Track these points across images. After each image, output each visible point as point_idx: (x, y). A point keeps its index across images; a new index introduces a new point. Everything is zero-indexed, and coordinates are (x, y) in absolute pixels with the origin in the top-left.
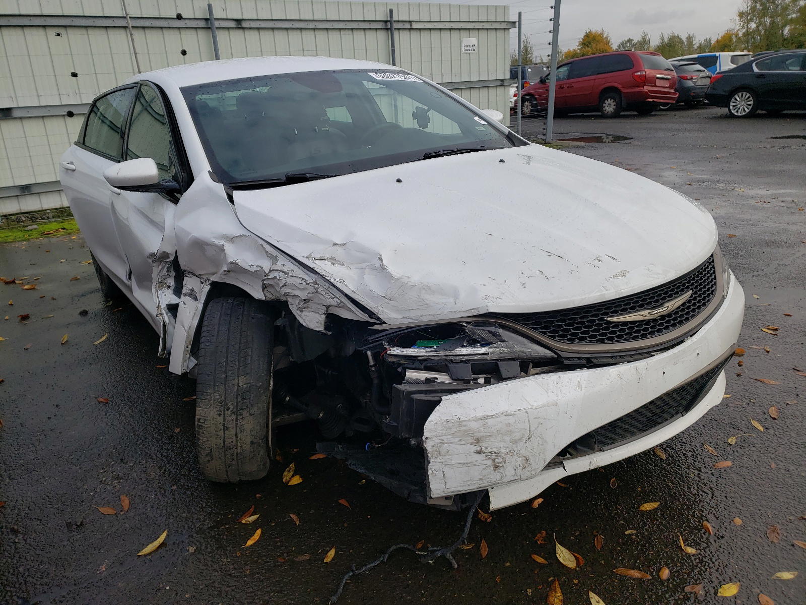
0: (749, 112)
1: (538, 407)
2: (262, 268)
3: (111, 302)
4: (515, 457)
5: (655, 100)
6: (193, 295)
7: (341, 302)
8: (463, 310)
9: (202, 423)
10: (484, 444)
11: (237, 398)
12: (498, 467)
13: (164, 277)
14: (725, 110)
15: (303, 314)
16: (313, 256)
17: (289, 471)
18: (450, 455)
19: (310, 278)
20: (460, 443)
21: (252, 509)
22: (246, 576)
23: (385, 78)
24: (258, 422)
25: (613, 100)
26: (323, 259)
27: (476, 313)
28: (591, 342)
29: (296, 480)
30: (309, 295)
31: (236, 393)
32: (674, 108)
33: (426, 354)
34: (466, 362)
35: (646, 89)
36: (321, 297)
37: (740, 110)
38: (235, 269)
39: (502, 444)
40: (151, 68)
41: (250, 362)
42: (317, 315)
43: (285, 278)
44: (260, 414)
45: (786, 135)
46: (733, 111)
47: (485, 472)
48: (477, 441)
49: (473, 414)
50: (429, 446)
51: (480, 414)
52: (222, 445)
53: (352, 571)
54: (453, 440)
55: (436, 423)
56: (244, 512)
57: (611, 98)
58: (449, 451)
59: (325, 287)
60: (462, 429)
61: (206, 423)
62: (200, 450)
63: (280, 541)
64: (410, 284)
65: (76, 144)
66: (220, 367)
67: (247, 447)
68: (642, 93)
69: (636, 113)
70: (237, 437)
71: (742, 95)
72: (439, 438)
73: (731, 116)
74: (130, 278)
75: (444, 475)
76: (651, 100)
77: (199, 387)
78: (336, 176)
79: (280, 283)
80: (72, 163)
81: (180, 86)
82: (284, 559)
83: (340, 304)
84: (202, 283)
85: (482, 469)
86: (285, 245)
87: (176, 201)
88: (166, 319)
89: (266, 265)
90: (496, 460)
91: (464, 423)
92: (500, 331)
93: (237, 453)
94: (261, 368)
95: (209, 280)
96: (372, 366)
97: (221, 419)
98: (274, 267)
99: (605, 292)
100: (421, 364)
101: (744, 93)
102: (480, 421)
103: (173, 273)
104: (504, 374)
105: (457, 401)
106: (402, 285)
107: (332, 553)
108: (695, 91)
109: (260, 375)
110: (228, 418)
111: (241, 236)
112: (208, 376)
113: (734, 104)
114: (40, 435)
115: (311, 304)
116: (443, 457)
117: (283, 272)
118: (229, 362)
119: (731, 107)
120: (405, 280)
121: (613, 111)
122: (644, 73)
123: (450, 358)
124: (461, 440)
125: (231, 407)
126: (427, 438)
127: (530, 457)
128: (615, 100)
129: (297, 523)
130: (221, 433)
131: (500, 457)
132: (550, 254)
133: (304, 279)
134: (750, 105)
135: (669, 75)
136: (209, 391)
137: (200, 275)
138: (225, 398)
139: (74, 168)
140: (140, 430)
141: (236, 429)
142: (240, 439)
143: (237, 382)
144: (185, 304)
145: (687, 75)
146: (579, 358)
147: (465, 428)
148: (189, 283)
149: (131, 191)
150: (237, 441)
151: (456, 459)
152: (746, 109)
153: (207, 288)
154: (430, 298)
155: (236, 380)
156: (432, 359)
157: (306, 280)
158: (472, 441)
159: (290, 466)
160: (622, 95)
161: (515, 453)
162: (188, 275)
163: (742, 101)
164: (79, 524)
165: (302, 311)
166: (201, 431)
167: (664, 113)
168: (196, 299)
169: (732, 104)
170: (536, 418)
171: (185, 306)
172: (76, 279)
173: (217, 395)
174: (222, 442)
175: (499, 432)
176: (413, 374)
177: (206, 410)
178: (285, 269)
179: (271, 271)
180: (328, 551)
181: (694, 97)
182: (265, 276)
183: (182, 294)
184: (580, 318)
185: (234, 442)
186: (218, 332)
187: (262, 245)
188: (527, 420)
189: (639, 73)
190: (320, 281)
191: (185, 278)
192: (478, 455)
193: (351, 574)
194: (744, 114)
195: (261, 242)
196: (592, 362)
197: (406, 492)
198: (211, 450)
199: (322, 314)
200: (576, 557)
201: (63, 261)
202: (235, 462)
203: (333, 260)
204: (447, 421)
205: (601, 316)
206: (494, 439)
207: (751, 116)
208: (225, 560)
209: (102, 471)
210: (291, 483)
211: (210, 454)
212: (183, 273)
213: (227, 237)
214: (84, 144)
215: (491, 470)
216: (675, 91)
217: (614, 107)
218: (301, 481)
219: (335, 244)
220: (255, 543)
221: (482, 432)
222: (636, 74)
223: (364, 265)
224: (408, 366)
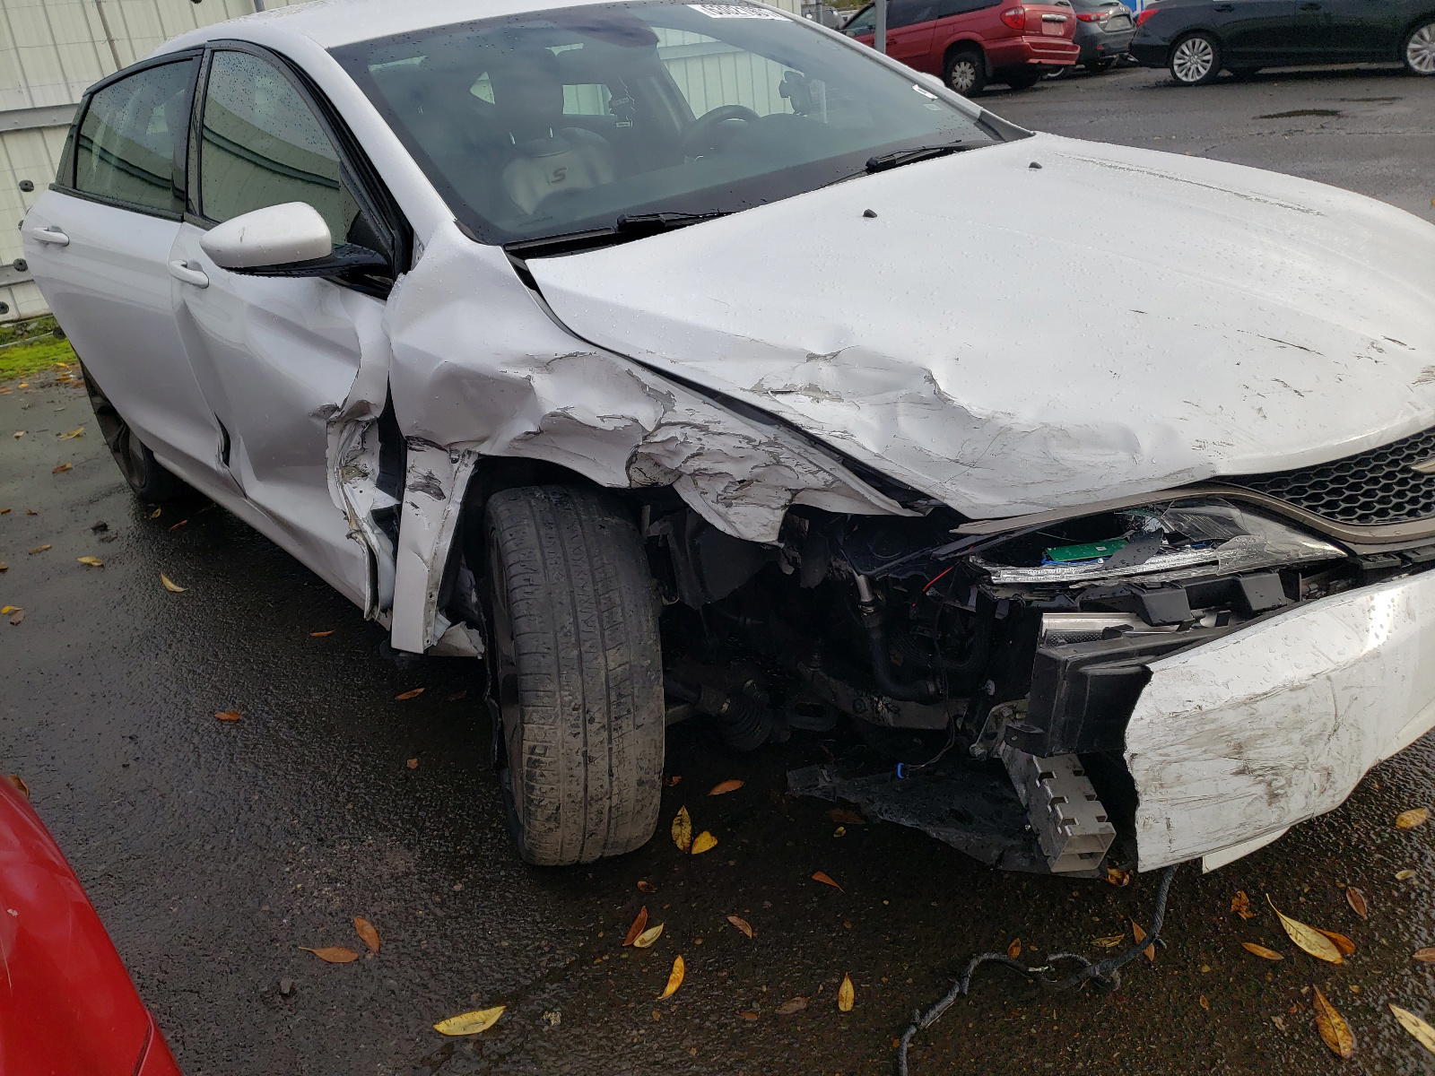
0: (1206, 74)
1: (1347, 666)
2: (636, 421)
3: (159, 511)
4: (1309, 772)
5: (1043, 61)
6: (431, 486)
7: (837, 479)
8: (1157, 476)
9: (539, 755)
10: (1251, 754)
11: (608, 695)
12: (1277, 795)
13: (352, 455)
14: (1164, 74)
15: (732, 511)
16: (766, 387)
17: (681, 824)
18: (1183, 784)
19: (760, 432)
20: (1205, 756)
21: (643, 915)
22: (693, 1061)
23: (725, 16)
24: (652, 740)
25: (969, 65)
26: (790, 392)
27: (1187, 480)
28: (1396, 520)
29: (705, 843)
30: (755, 471)
31: (604, 686)
32: (1070, 75)
33: (1084, 577)
34: (1174, 585)
35: (1026, 40)
36: (787, 472)
37: (1191, 71)
38: (563, 426)
39: (1286, 750)
40: (196, 24)
41: (621, 619)
42: (765, 512)
43: (700, 439)
44: (653, 723)
45: (1284, 111)
46: (1179, 75)
47: (1250, 810)
48: (1239, 749)
49: (1226, 696)
50: (1138, 771)
51: (1240, 692)
52: (581, 794)
53: (916, 1025)
54: (1186, 754)
55: (1151, 722)
56: (628, 923)
57: (966, 61)
58: (1181, 776)
59: (797, 451)
60: (1207, 727)
61: (547, 754)
62: (533, 809)
63: (731, 976)
64: (1017, 428)
65: (53, 188)
66: (566, 635)
67: (631, 793)
68: (1022, 48)
69: (1007, 87)
70: (611, 775)
71: (1194, 44)
72: (1160, 751)
73: (1176, 83)
74: (226, 461)
75: (1169, 826)
76: (1036, 61)
77: (528, 682)
78: (721, 215)
79: (684, 450)
80: (57, 229)
81: (326, 47)
82: (756, 1013)
83: (832, 483)
84: (455, 461)
85: (1246, 804)
86: (692, 368)
87: (381, 292)
88: (373, 540)
89: (646, 414)
90: (1274, 783)
91: (1211, 716)
92: (1235, 513)
93: (610, 808)
94: (645, 628)
95: (470, 452)
96: (867, 604)
97: (578, 743)
98: (669, 417)
99: (1417, 413)
100: (1074, 599)
101: (1198, 41)
102: (1244, 707)
103: (375, 445)
104: (1256, 605)
105: (1184, 671)
106: (1001, 435)
107: (847, 989)
108: (1107, 41)
109: (646, 644)
110: (592, 739)
111: (571, 355)
112: (544, 657)
113: (1182, 61)
114: (120, 804)
115: (754, 490)
116: (1169, 790)
117: (695, 426)
118: (582, 625)
119: (1176, 68)
120: (1005, 421)
121: (970, 84)
122: (1021, 12)
123: (1137, 580)
124: (1205, 752)
125: (598, 717)
126: (1133, 756)
127: (1336, 769)
128: (972, 63)
129: (749, 932)
130: (580, 772)
131: (1281, 775)
132: (1281, 344)
133: (745, 438)
134: (1208, 61)
135: (1064, 14)
136: (550, 688)
137: (450, 445)
138: (584, 699)
139: (67, 239)
140: (334, 772)
141: (610, 759)
142: (618, 778)
143: (603, 661)
144: (417, 507)
145: (1090, 14)
146: (1386, 554)
147: (1213, 726)
148: (420, 463)
149: (269, 276)
150: (611, 783)
151: (1196, 790)
152: (1201, 69)
153: (466, 471)
154: (1070, 456)
155: (601, 660)
156: (1097, 586)
157: (750, 440)
158: (1227, 751)
159: (680, 813)
160: (985, 53)
161: (1309, 765)
162: (417, 447)
163: (1194, 54)
164: (286, 991)
165: (729, 506)
166: (538, 772)
167: (1055, 84)
168: (440, 495)
169: (1177, 61)
170: (1346, 688)
171: (416, 511)
172: (64, 469)
173: (567, 693)
174: (582, 790)
175: (1279, 725)
176: (1058, 621)
177: (546, 727)
178: (699, 420)
179: (659, 426)
180: (838, 986)
181: (1103, 53)
182: (645, 438)
183: (404, 486)
184: (1371, 471)
185: (607, 786)
186: (545, 564)
187: (629, 373)
188: (1331, 695)
189: (1012, 13)
190: (785, 437)
191: (409, 451)
192: (1241, 776)
193: (913, 1030)
194: (1198, 78)
195: (627, 365)
196: (1410, 559)
197: (995, 853)
198: (558, 808)
199: (778, 509)
200: (1330, 938)
201: (21, 434)
202: (603, 826)
203: (813, 390)
204: (1176, 715)
205: (1403, 464)
206: (1272, 742)
207: (1210, 81)
208: (635, 1032)
209: (288, 869)
210: (696, 850)
211: (554, 817)
212: (406, 442)
213: (536, 361)
214: (75, 187)
215: (1263, 805)
216: (1074, 42)
217: (973, 78)
218: (716, 842)
219: (812, 357)
220: (680, 987)
221: (1246, 730)
222: (1007, 14)
223: (891, 396)
224: (1041, 604)
